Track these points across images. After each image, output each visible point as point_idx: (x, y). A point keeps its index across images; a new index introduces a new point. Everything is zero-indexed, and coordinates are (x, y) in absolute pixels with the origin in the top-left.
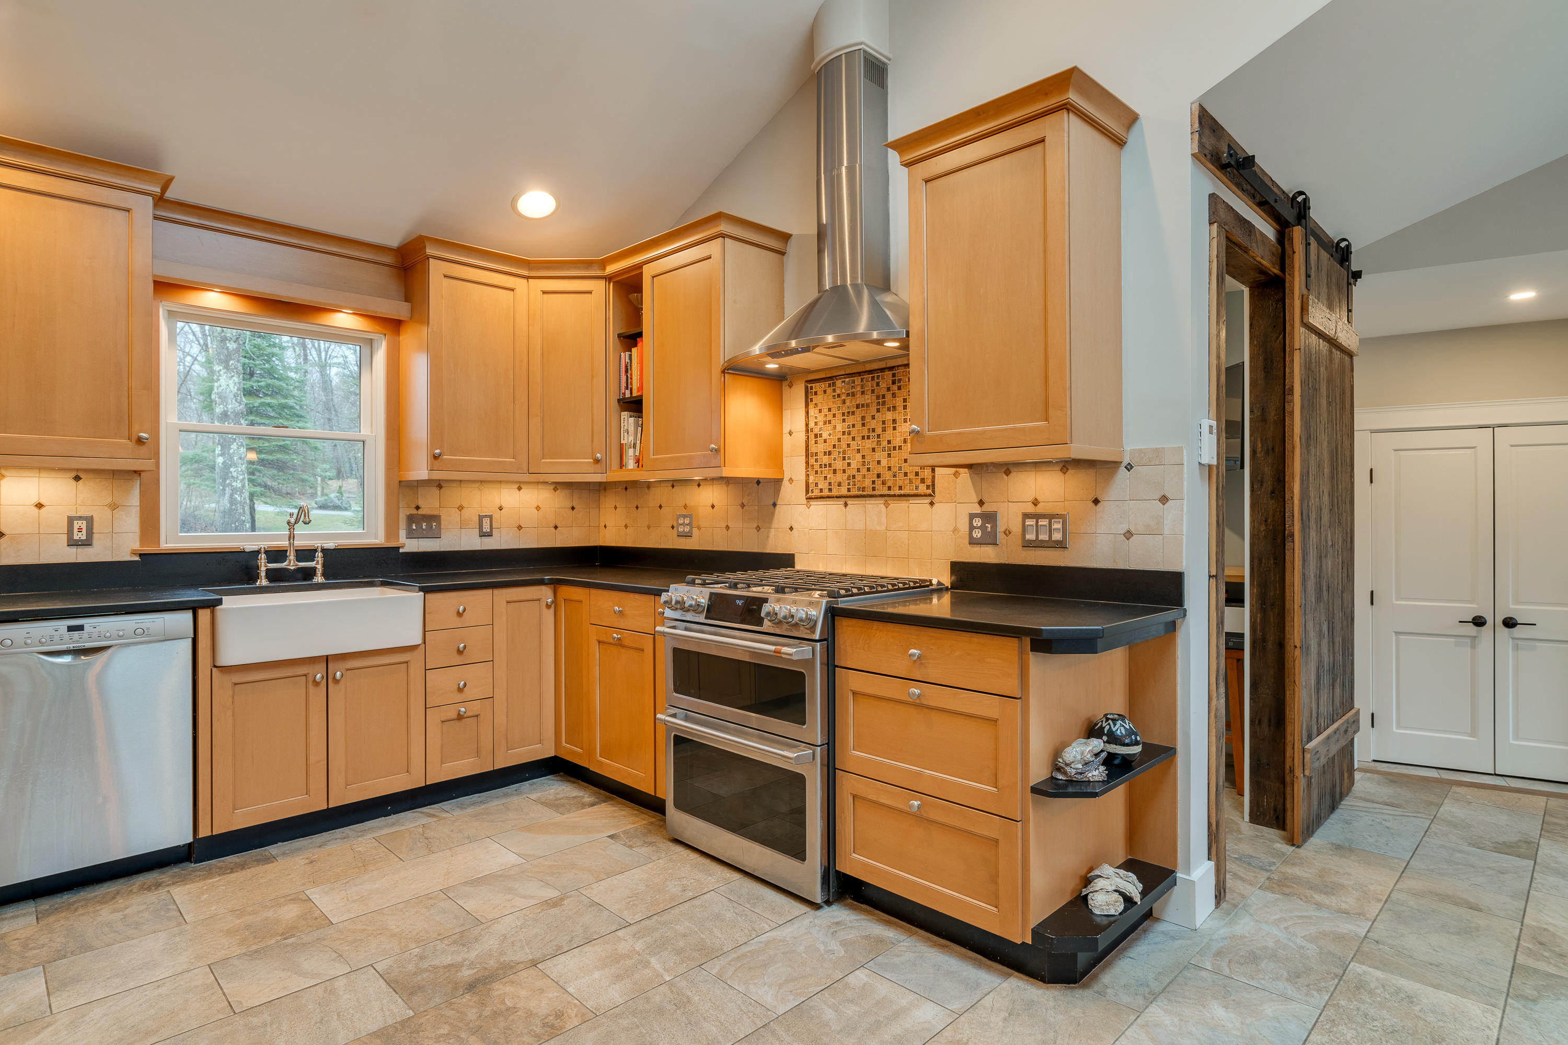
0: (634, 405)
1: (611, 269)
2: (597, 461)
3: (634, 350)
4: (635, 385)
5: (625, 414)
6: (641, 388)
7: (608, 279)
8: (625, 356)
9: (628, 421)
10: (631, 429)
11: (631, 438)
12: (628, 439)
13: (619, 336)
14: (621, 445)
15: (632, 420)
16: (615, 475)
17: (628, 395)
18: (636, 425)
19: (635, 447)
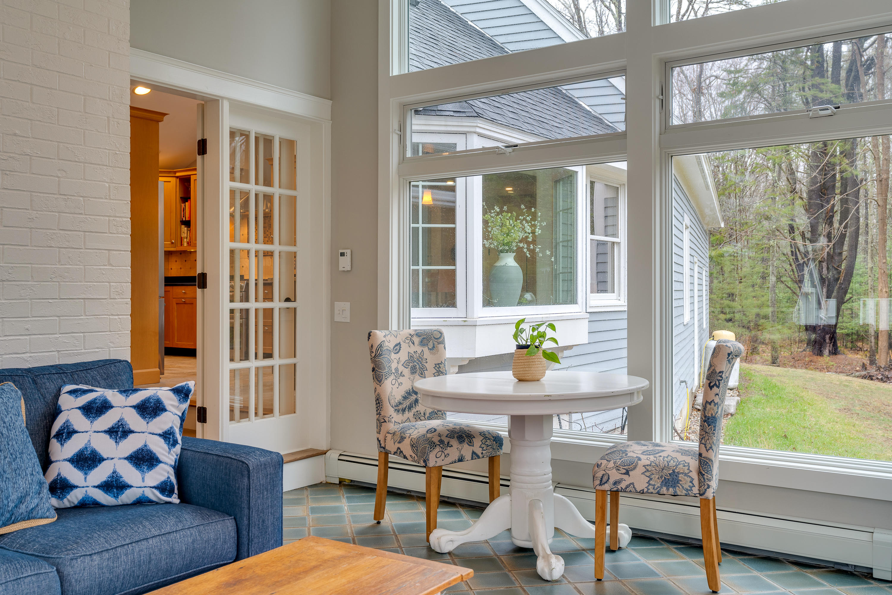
0: (187, 223)
1: (178, 174)
2: (172, 243)
3: (187, 203)
4: (187, 215)
5: (183, 226)
6: (190, 217)
7: (177, 177)
8: (183, 205)
9: (184, 229)
10: (186, 232)
11: (186, 235)
12: (184, 235)
13: (181, 198)
14: (182, 238)
15: (186, 228)
16: (180, 248)
17: (184, 219)
18: (188, 230)
19: (187, 238)
